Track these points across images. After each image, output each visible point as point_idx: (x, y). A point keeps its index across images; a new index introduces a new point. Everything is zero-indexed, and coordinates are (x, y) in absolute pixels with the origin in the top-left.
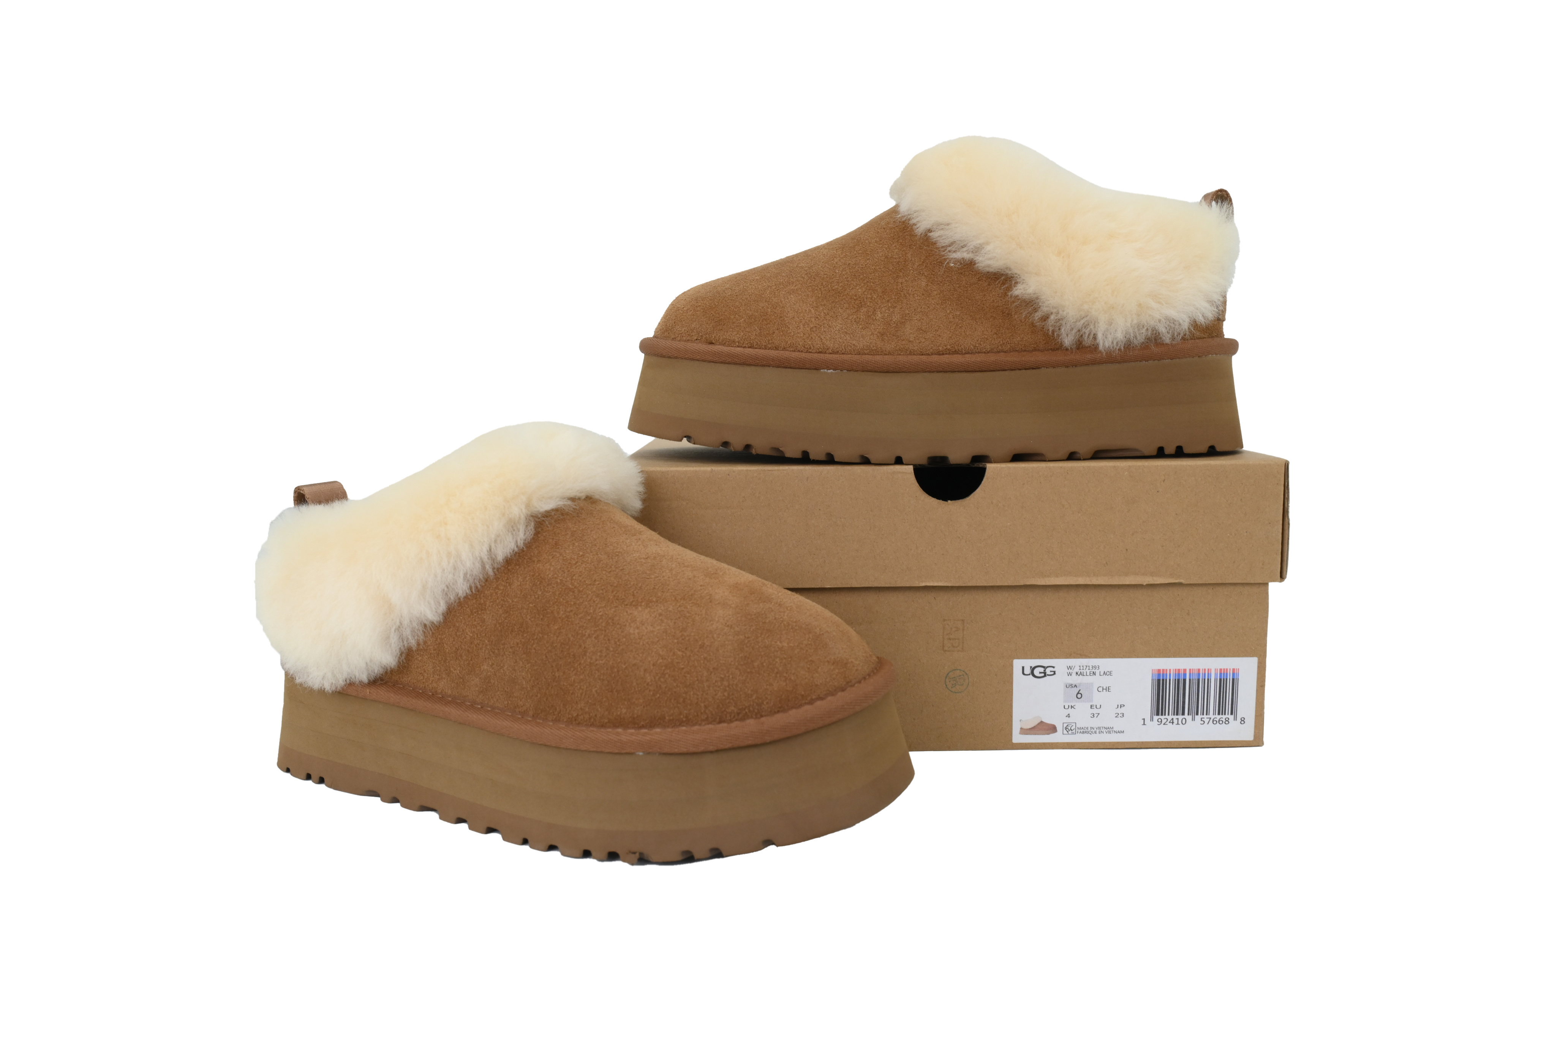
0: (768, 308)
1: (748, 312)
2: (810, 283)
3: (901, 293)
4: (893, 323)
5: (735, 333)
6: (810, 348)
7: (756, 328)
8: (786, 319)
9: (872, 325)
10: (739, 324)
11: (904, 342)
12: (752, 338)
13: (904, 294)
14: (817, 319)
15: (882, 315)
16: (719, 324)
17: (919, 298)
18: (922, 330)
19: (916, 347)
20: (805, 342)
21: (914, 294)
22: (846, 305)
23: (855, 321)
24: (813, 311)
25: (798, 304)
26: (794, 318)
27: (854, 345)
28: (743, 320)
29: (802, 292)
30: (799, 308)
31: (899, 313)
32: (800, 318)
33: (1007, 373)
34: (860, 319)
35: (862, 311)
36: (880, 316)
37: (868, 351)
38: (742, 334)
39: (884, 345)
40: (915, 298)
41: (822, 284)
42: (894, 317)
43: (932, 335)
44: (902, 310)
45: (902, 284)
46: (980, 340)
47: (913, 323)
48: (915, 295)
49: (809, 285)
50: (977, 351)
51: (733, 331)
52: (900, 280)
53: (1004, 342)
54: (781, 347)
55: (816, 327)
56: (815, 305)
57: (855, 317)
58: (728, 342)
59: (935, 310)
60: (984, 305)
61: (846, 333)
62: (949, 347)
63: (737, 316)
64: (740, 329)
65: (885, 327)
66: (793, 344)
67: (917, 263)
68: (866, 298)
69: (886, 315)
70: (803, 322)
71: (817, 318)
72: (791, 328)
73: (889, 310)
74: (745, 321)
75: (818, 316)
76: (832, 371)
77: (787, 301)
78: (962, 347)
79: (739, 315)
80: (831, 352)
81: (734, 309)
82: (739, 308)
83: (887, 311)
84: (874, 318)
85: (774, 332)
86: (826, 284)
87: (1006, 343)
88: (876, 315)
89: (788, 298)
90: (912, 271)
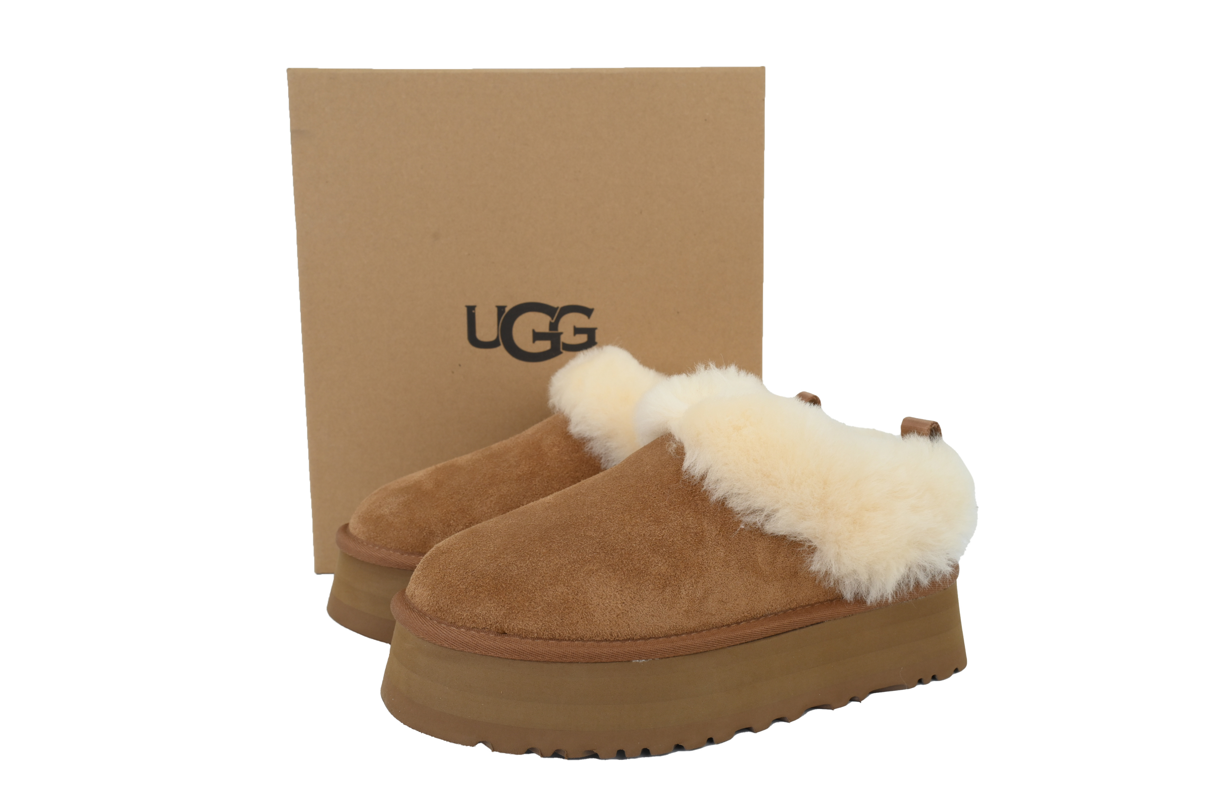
0: (568, 594)
1: (545, 598)
2: (609, 561)
3: (702, 566)
4: (697, 598)
5: (532, 623)
6: (618, 636)
7: (557, 617)
8: (590, 607)
9: (678, 605)
10: (536, 613)
11: (707, 617)
12: (553, 629)
13: (705, 568)
14: (623, 605)
15: (687, 592)
16: (512, 613)
17: (719, 570)
18: (723, 602)
19: (718, 620)
20: (612, 629)
21: (714, 567)
22: (651, 586)
23: (661, 603)
24: (618, 596)
25: (601, 589)
26: (599, 605)
27: (661, 627)
28: (540, 607)
29: (602, 573)
30: (603, 593)
31: (702, 588)
32: (606, 605)
33: (797, 632)
34: (666, 600)
35: (668, 591)
36: (685, 594)
37: (675, 631)
38: (541, 624)
39: (689, 623)
40: (715, 570)
41: (622, 562)
42: (697, 593)
43: (731, 605)
44: (705, 584)
45: (702, 557)
46: (772, 602)
47: (715, 596)
48: (716, 567)
49: (608, 564)
50: (769, 613)
51: (529, 620)
52: (700, 553)
53: (791, 599)
54: (586, 637)
55: (623, 613)
56: (620, 589)
57: (661, 598)
58: (525, 633)
59: (734, 580)
60: (774, 567)
61: (653, 616)
62: (746, 614)
63: (533, 603)
64: (538, 619)
65: (690, 605)
66: (600, 633)
67: (714, 533)
68: (670, 576)
69: (690, 592)
70: (609, 609)
71: (623, 603)
72: (596, 616)
73: (693, 587)
74: (543, 608)
75: (624, 601)
76: (644, 660)
77: (589, 585)
78: (757, 611)
79: (535, 603)
80: (639, 638)
81: (528, 595)
82: (533, 593)
83: (691, 588)
84: (679, 596)
85: (578, 622)
86: (626, 562)
87: (793, 600)
88: (681, 593)
89: (589, 582)
90: (711, 542)
